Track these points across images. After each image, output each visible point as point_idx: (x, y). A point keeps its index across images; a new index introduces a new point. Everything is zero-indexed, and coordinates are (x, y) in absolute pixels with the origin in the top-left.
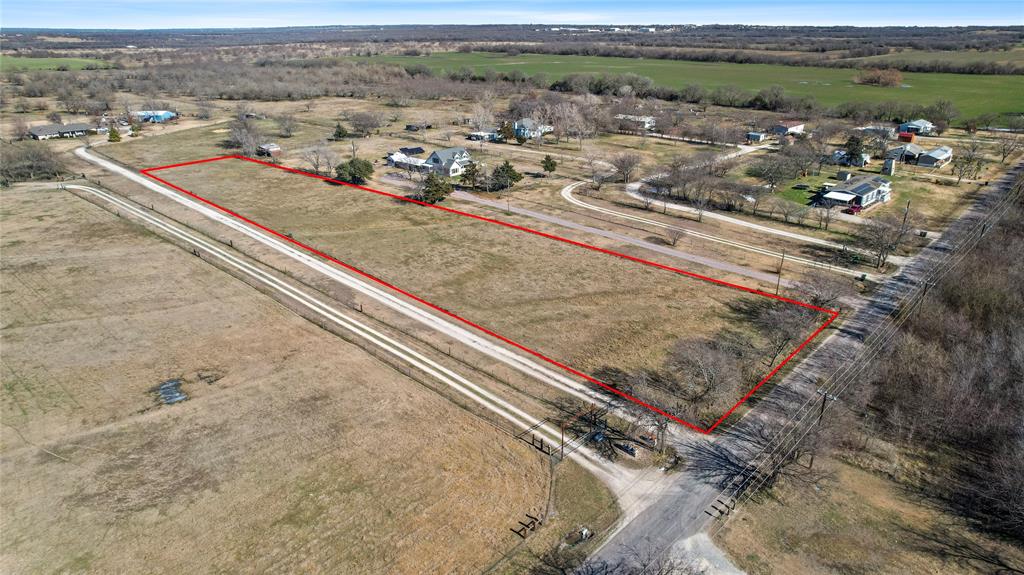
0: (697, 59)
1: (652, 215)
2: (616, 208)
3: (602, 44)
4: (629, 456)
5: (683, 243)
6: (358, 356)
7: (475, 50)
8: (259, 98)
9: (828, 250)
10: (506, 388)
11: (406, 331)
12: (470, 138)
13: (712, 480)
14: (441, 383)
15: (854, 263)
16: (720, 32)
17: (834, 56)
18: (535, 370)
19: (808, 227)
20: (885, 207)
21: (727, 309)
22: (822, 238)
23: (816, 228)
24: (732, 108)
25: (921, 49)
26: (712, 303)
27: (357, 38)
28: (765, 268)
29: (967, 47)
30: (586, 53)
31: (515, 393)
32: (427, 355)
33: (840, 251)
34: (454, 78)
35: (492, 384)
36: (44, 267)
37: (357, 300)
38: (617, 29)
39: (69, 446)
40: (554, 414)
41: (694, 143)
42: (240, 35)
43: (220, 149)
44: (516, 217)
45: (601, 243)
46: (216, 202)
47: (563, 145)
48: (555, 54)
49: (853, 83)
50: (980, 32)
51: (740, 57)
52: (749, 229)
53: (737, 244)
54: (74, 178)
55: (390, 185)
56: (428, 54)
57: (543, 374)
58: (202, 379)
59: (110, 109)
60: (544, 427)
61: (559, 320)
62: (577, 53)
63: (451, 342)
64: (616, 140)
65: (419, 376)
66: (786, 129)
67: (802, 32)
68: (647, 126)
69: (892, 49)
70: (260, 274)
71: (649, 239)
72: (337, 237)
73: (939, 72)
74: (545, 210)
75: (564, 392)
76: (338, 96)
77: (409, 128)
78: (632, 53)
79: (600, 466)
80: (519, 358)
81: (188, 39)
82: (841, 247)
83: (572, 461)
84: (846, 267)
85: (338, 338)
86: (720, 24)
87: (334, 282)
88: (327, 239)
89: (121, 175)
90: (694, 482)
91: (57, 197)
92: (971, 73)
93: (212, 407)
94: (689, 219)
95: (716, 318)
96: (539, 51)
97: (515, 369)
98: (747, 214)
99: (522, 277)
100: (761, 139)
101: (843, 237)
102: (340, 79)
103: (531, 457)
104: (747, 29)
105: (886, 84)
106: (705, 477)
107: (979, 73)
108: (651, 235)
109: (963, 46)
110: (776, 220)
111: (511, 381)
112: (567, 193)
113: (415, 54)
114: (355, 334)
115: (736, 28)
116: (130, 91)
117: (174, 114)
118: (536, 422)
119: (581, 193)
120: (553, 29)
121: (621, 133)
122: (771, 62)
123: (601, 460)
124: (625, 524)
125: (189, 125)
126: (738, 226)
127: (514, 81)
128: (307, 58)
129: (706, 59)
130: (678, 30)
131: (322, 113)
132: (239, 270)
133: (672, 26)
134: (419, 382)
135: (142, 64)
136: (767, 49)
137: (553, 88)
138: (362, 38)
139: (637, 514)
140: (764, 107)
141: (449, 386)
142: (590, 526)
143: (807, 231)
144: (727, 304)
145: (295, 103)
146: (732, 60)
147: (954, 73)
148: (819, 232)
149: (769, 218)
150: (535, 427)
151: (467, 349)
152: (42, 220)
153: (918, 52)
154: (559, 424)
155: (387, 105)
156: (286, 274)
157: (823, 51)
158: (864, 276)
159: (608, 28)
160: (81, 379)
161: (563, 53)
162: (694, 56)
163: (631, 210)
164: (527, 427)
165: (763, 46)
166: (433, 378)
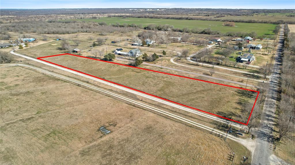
0: (177, 19)
1: (199, 67)
2: (188, 65)
3: (147, 14)
4: (241, 136)
5: (213, 75)
6: (152, 115)
7: (112, 16)
8: (58, 33)
9: (249, 75)
10: (197, 120)
11: (159, 106)
12: (133, 45)
13: (265, 140)
14: (179, 120)
15: (258, 78)
16: (177, 10)
17: (212, 17)
18: (201, 114)
19: (241, 68)
20: (255, 62)
21: (237, 93)
22: (246, 71)
23: (243, 69)
24: (197, 34)
25: (232, 15)
26: (232, 92)
27: (73, 13)
28: (238, 81)
29: (243, 15)
30: (145, 17)
31: (200, 121)
32: (169, 112)
33: (252, 75)
34: (114, 26)
35: (193, 119)
36: (32, 93)
37: (138, 97)
38: (148, 10)
39: (87, 150)
40: (215, 126)
41: (195, 45)
42: (34, 11)
43: (58, 50)
44: (163, 69)
45: (192, 76)
46: (72, 68)
47: (161, 46)
48: (136, 17)
49: (223, 26)
50: (243, 11)
51: (189, 18)
52: (227, 70)
53: (227, 74)
54: (18, 62)
55: (121, 61)
56: (99, 18)
57: (203, 115)
58: (111, 125)
59: (10, 38)
60: (215, 130)
61: (197, 99)
62: (143, 17)
63: (173, 108)
64: (173, 44)
65: (172, 119)
66: (217, 40)
67: (199, 10)
68: (179, 40)
69: (226, 15)
70: (104, 91)
71: (204, 74)
72: (118, 78)
73: (241, 22)
74: (170, 67)
75: (213, 120)
76: (82, 32)
77: (112, 42)
78: (159, 17)
79: (236, 139)
80: (194, 111)
81: (17, 12)
82: (252, 74)
83: (228, 139)
84: (257, 79)
85: (141, 109)
86: (176, 8)
87: (128, 92)
88: (115, 78)
89: (33, 60)
90: (261, 141)
91: (17, 68)
92: (249, 22)
93: (121, 134)
94: (210, 68)
95: (235, 96)
96: (132, 17)
97: (196, 114)
98: (223, 65)
99: (178, 87)
100: (212, 43)
101: (251, 71)
102: (80, 26)
103: (218, 139)
104: (184, 9)
105: (231, 26)
106: (263, 139)
107: (251, 23)
108: (204, 73)
109: (242, 15)
110: (231, 67)
111: (197, 118)
112: (172, 60)
113: (95, 18)
114: (145, 107)
115: (181, 9)
116: (12, 31)
117: (35, 39)
118: (212, 129)
119: (176, 61)
120: (130, 10)
121: (174, 42)
122: (197, 19)
123: (235, 138)
124: (253, 154)
125: (42, 43)
126: (223, 69)
127: (132, 27)
128: (62, 20)
129: (180, 19)
130: (165, 10)
131: (81, 38)
132: (96, 90)
133: (163, 9)
134: (172, 120)
135: (9, 21)
136: (193, 15)
137: (145, 28)
138: (75, 13)
139: (254, 151)
140: (206, 33)
141: (182, 121)
142: (245, 156)
143: (241, 70)
144: (236, 91)
145: (70, 35)
146: (187, 19)
147: (245, 22)
148: (244, 70)
149: (230, 66)
150: (213, 130)
151: (180, 110)
152: (19, 77)
153: (232, 16)
154: (218, 129)
155: (100, 35)
156: (111, 90)
157: (208, 16)
158: (263, 82)
159: (146, 9)
160: (74, 128)
161: (139, 17)
162: (176, 18)
163: (193, 66)
164: (211, 131)
165: (192, 14)
166: (176, 119)
